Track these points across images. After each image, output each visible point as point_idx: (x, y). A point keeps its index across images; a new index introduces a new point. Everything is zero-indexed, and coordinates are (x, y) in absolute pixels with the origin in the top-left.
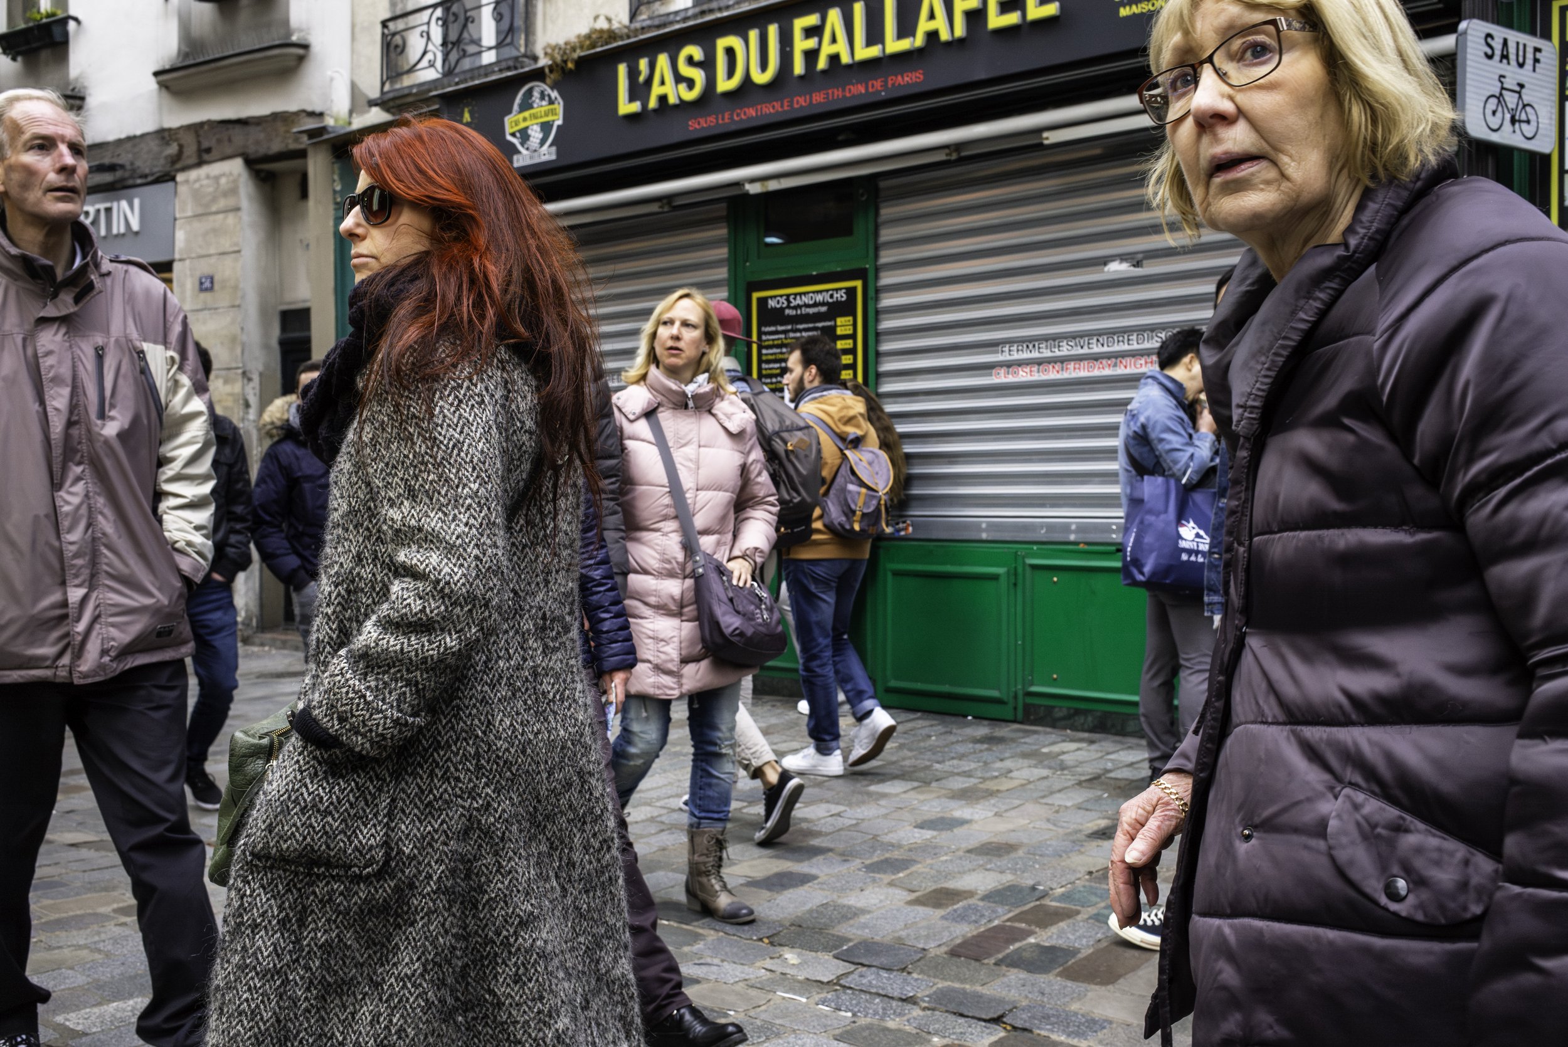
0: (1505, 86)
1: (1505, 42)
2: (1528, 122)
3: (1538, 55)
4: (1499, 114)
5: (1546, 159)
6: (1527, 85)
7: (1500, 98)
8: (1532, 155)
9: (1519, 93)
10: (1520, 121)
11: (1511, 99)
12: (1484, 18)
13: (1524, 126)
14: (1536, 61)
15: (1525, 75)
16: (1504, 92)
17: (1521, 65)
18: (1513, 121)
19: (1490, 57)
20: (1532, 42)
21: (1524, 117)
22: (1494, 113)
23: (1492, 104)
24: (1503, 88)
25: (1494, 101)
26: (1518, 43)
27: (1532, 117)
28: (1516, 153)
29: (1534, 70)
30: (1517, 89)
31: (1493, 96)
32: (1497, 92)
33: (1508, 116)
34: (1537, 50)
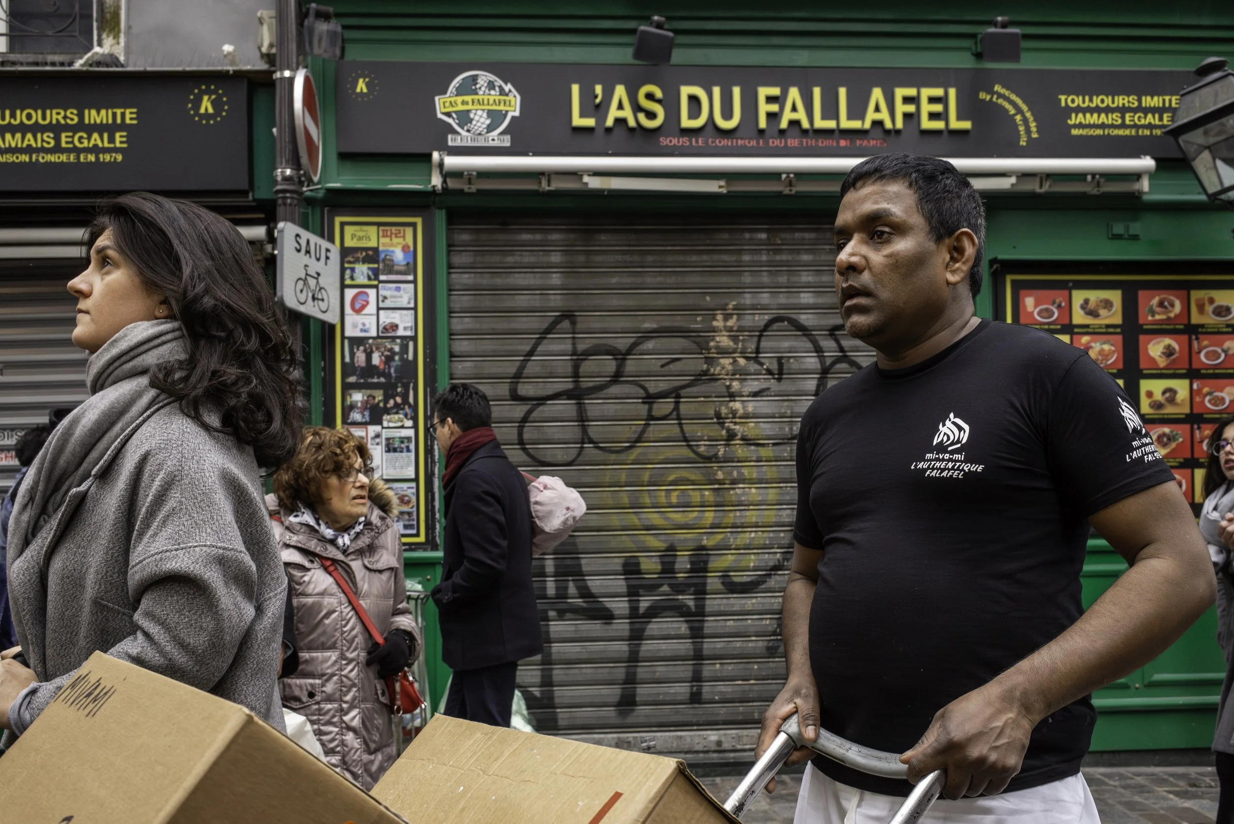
0: (309, 273)
1: (308, 242)
2: (323, 300)
3: (329, 254)
4: (305, 292)
5: (332, 327)
6: (322, 274)
7: (305, 280)
8: (323, 323)
9: (317, 279)
10: (318, 299)
11: (312, 282)
12: (293, 221)
13: (320, 302)
14: (327, 258)
15: (319, 266)
16: (308, 278)
17: (318, 260)
18: (314, 298)
19: (299, 251)
20: (325, 244)
21: (320, 297)
22: (302, 291)
23: (300, 284)
24: (307, 274)
25: (301, 283)
26: (316, 244)
27: (325, 297)
28: (312, 321)
29: (326, 264)
30: (316, 276)
31: (300, 279)
32: (303, 277)
33: (310, 295)
34: (328, 250)
